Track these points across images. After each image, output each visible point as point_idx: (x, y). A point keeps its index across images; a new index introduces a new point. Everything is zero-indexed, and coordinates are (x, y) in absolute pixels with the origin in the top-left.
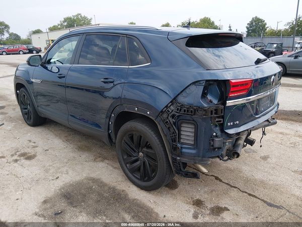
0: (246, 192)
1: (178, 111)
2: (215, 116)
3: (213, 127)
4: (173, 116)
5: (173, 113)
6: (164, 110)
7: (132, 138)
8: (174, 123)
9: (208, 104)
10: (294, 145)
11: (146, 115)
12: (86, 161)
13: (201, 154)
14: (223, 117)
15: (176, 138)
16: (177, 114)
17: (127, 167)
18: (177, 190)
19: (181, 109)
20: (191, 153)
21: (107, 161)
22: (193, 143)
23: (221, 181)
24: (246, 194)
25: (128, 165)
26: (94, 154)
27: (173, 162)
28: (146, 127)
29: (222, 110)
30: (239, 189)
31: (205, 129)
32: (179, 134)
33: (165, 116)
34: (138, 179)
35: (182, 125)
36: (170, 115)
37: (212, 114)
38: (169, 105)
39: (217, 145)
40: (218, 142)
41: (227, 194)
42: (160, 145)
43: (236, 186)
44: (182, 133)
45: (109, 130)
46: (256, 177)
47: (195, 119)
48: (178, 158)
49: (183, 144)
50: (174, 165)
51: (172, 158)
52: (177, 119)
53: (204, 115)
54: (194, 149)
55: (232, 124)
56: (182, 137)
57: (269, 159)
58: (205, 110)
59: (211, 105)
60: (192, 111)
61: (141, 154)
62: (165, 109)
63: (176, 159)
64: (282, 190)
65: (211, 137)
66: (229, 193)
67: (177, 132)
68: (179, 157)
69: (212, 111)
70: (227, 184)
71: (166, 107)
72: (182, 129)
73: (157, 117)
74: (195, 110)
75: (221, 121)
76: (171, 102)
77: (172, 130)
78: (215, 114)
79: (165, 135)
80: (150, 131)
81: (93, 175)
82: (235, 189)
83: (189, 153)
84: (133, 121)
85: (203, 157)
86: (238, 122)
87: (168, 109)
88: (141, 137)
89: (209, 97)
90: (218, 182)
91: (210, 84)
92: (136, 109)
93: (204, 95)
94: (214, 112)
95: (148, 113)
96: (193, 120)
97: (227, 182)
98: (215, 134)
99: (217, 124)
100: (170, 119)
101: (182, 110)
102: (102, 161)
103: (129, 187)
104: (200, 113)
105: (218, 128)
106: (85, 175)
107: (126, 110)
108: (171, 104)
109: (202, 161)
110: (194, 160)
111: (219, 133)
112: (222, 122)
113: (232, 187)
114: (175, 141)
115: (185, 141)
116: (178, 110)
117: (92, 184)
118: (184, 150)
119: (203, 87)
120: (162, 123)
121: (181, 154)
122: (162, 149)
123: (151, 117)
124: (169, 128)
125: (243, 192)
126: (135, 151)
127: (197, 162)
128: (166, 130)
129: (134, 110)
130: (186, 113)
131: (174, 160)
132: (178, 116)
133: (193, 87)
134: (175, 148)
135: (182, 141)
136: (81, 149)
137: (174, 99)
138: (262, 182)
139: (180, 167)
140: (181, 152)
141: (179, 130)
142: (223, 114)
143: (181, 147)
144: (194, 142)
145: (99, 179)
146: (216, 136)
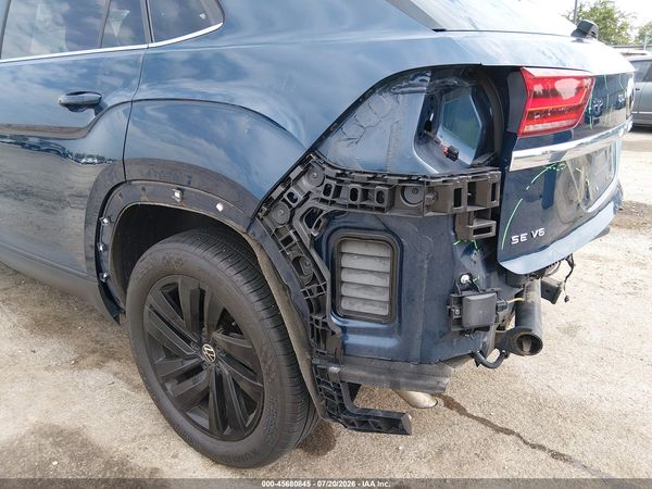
0: (542, 448)
1: (329, 198)
2: (470, 209)
3: (459, 252)
4: (311, 217)
5: (310, 203)
6: (275, 195)
7: (174, 296)
8: (316, 243)
9: (442, 164)
10: (634, 289)
11: (211, 215)
12: (46, 369)
13: (416, 353)
14: (495, 214)
15: (323, 296)
16: (326, 208)
17: (165, 389)
18: (331, 454)
19: (338, 189)
20: (380, 349)
21: (114, 365)
22: (385, 312)
23: (462, 411)
24: (542, 455)
25: (168, 386)
26: (79, 342)
27: (317, 382)
28: (216, 260)
29: (494, 185)
30: (518, 435)
31: (431, 261)
32: (336, 283)
33: (280, 215)
34: (203, 429)
35: (346, 249)
36: (300, 212)
37: (458, 203)
38: (293, 176)
39: (474, 318)
40: (477, 307)
41: (488, 456)
42: (268, 323)
43: (511, 427)
44: (345, 276)
45: (99, 270)
46: (560, 392)
47: (392, 224)
48: (334, 369)
49: (348, 316)
50: (318, 391)
51: (314, 368)
52: (327, 225)
53: (429, 208)
54: (388, 334)
55: (523, 237)
56: (345, 291)
57: (581, 333)
58: (431, 189)
59: (453, 167)
60: (380, 193)
61: (208, 348)
62: (281, 189)
63: (324, 371)
64: (643, 430)
65: (454, 290)
66: (491, 452)
67: (327, 275)
68: (336, 362)
69: (458, 192)
70: (483, 421)
71: (285, 181)
72: (346, 262)
73: (253, 220)
74: (393, 189)
75: (488, 229)
76: (300, 162)
77: (308, 269)
78: (471, 201)
79: (285, 288)
80: (231, 272)
81: (62, 419)
82: (509, 438)
83: (370, 349)
84: (176, 237)
85: (424, 360)
86: (541, 231)
87: (292, 189)
88: (202, 293)
89: (445, 139)
90: (455, 416)
91: (448, 89)
92: (177, 194)
93: (425, 132)
94: (465, 194)
95: (220, 207)
96: (388, 230)
97: (481, 415)
98: (465, 278)
99: (474, 238)
100: (300, 227)
101: (345, 194)
102: (99, 365)
103: (175, 456)
104: (413, 198)
105: (476, 256)
106: (33, 419)
107: (145, 200)
108: (299, 169)
109: (420, 375)
110: (391, 372)
111: (480, 275)
112: (492, 234)
113: (499, 430)
114: (320, 309)
115: (358, 307)
116: (327, 191)
117: (49, 451)
118: (353, 339)
119: (421, 99)
120: (270, 244)
121: (344, 354)
122: (274, 335)
123: (230, 223)
124: (296, 261)
125: (533, 447)
126: (188, 341)
127: (402, 380)
128: (285, 268)
129: (170, 197)
130: (358, 202)
131: (320, 375)
132: (331, 216)
133: (384, 101)
134: (320, 334)
135: (345, 305)
136: (40, 326)
137: (313, 149)
138: (580, 406)
139: (341, 398)
140: (344, 346)
141: (334, 268)
142: (496, 203)
143: (344, 329)
144: (391, 311)
145: (78, 432)
146: (472, 287)
